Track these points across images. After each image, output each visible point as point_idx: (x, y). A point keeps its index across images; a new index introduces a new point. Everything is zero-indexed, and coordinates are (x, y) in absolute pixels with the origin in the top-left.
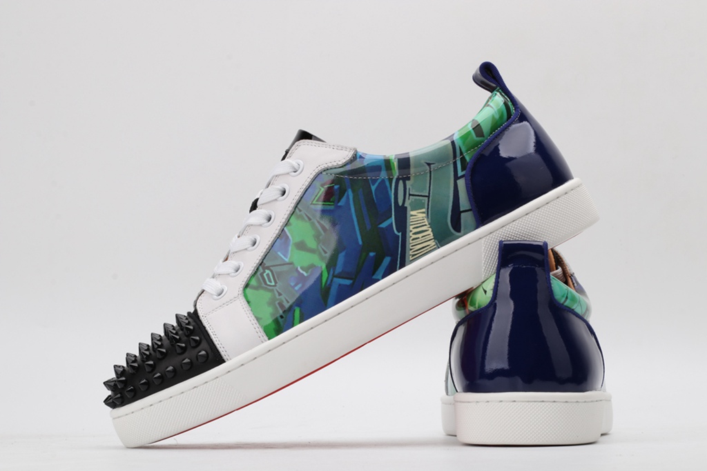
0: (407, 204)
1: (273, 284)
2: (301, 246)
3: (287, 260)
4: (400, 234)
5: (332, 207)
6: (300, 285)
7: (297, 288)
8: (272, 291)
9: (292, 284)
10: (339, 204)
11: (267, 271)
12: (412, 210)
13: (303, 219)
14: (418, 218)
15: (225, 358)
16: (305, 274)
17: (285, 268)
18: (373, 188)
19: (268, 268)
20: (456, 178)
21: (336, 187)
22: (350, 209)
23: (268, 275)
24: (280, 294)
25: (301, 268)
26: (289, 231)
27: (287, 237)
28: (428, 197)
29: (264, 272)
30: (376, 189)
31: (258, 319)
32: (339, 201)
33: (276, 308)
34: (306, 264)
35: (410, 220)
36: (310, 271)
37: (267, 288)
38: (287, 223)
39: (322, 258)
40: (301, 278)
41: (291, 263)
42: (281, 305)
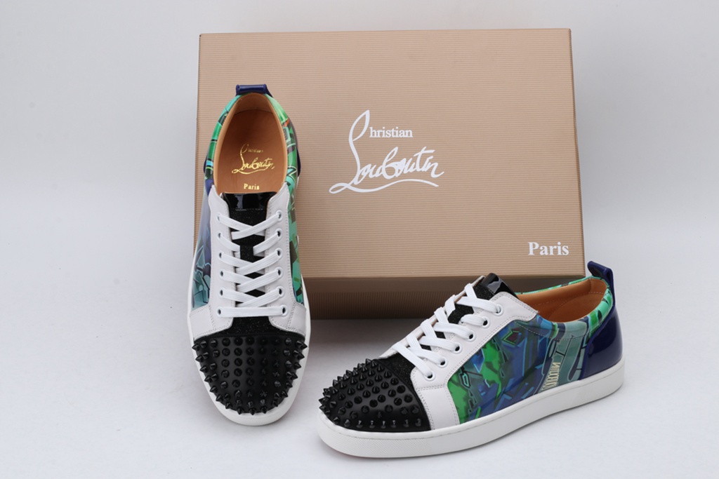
0: (553, 358)
1: (468, 385)
2: (489, 365)
3: (479, 372)
4: (543, 375)
5: (513, 346)
6: (484, 393)
7: (482, 394)
8: (467, 390)
9: (480, 390)
10: (518, 346)
11: (465, 375)
12: (555, 362)
13: (495, 348)
14: (556, 366)
15: (432, 427)
16: (489, 386)
17: (477, 377)
18: (539, 341)
19: (466, 372)
20: (581, 348)
21: (520, 334)
22: (523, 351)
23: (465, 377)
24: (472, 395)
25: (487, 381)
26: (484, 352)
27: (482, 356)
28: (564, 355)
29: (463, 374)
30: (541, 343)
31: (457, 408)
32: (519, 343)
33: (468, 404)
34: (490, 379)
35: (552, 367)
36: (492, 385)
37: (464, 387)
38: (484, 347)
39: (501, 379)
40: (486, 388)
41: (481, 375)
42: (471, 402)
